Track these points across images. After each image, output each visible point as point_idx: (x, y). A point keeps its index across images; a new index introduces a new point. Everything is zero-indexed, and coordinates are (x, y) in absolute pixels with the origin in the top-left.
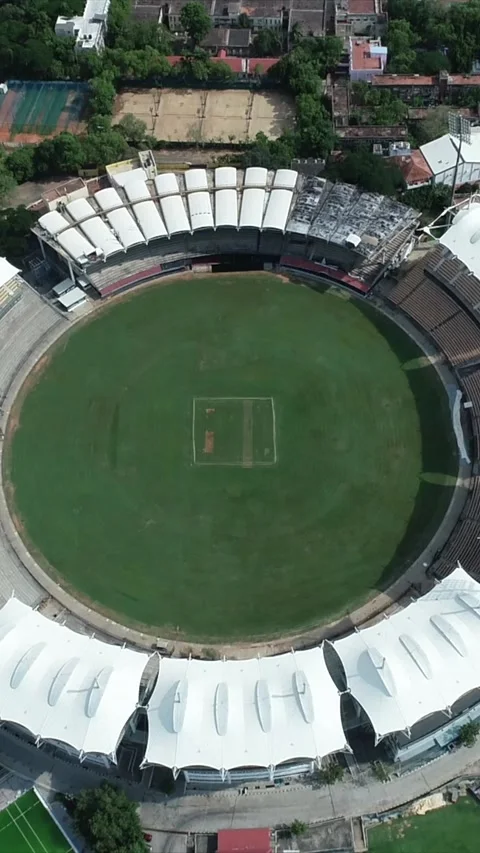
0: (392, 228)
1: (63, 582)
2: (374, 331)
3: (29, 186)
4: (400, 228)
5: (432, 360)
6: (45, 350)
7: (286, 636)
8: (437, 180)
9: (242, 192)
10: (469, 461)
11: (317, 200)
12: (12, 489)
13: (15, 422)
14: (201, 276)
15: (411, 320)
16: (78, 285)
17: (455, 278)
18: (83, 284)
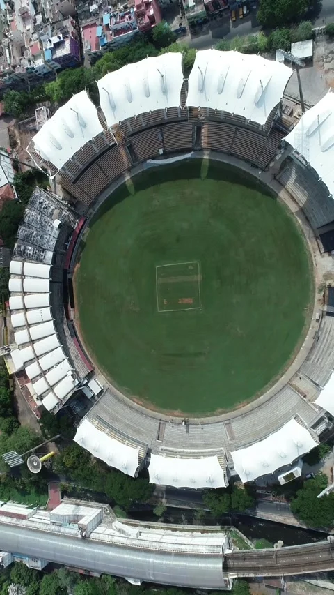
0: (47, 202)
1: (278, 376)
2: (110, 212)
3: (21, 418)
4: (47, 198)
5: (127, 178)
6: (129, 400)
7: (309, 248)
8: (11, 181)
9: (25, 293)
10: (192, 153)
11: (30, 248)
12: (220, 410)
13: (176, 413)
14: (77, 314)
15: (102, 192)
16: (86, 384)
17: (79, 164)
18: (86, 381)
